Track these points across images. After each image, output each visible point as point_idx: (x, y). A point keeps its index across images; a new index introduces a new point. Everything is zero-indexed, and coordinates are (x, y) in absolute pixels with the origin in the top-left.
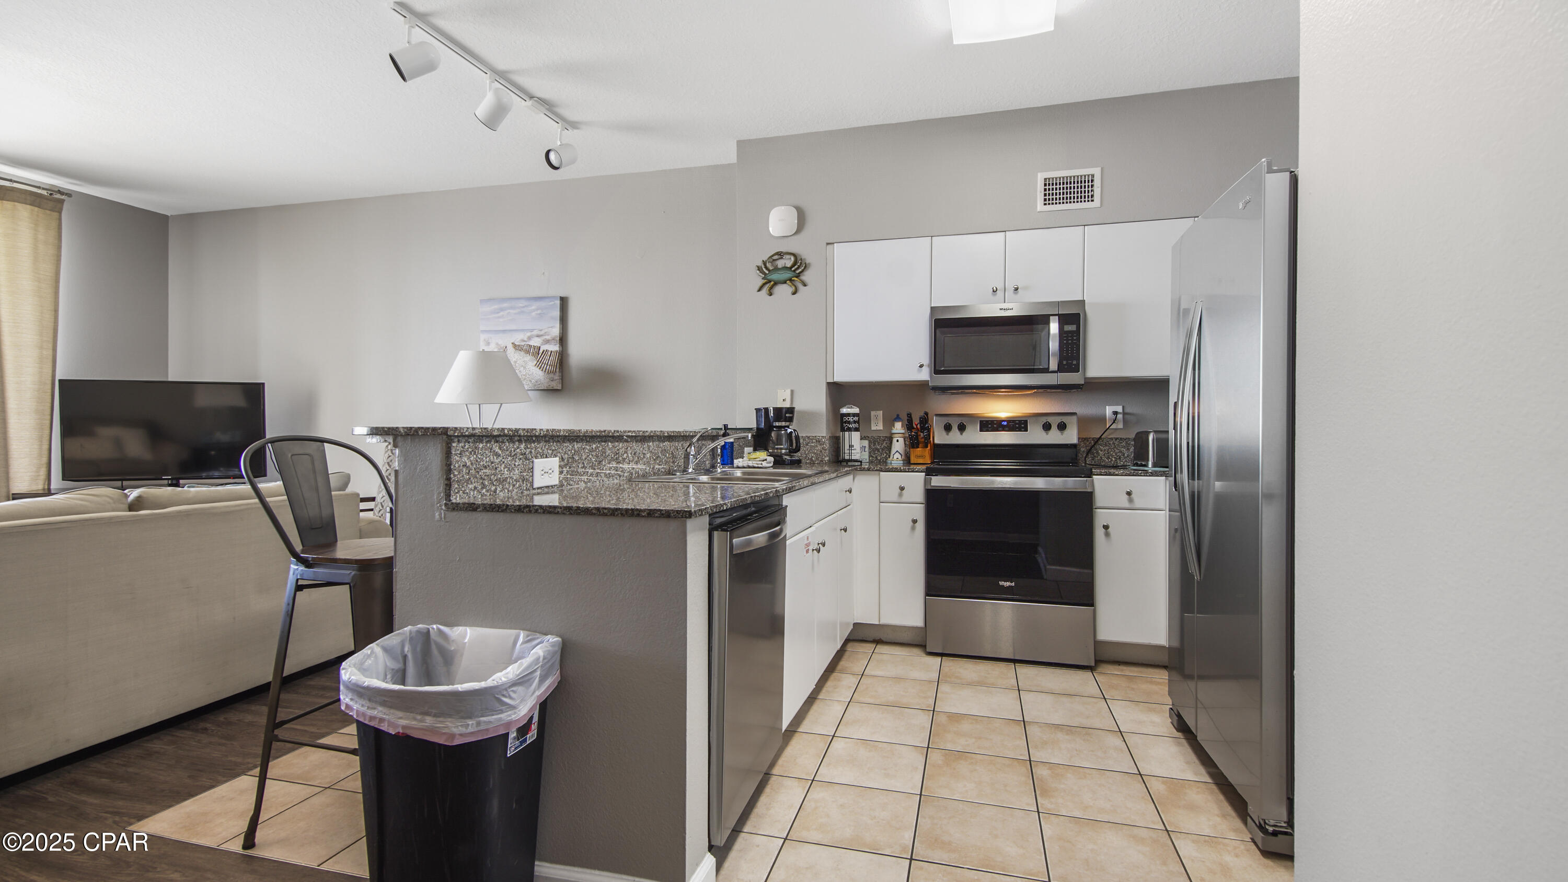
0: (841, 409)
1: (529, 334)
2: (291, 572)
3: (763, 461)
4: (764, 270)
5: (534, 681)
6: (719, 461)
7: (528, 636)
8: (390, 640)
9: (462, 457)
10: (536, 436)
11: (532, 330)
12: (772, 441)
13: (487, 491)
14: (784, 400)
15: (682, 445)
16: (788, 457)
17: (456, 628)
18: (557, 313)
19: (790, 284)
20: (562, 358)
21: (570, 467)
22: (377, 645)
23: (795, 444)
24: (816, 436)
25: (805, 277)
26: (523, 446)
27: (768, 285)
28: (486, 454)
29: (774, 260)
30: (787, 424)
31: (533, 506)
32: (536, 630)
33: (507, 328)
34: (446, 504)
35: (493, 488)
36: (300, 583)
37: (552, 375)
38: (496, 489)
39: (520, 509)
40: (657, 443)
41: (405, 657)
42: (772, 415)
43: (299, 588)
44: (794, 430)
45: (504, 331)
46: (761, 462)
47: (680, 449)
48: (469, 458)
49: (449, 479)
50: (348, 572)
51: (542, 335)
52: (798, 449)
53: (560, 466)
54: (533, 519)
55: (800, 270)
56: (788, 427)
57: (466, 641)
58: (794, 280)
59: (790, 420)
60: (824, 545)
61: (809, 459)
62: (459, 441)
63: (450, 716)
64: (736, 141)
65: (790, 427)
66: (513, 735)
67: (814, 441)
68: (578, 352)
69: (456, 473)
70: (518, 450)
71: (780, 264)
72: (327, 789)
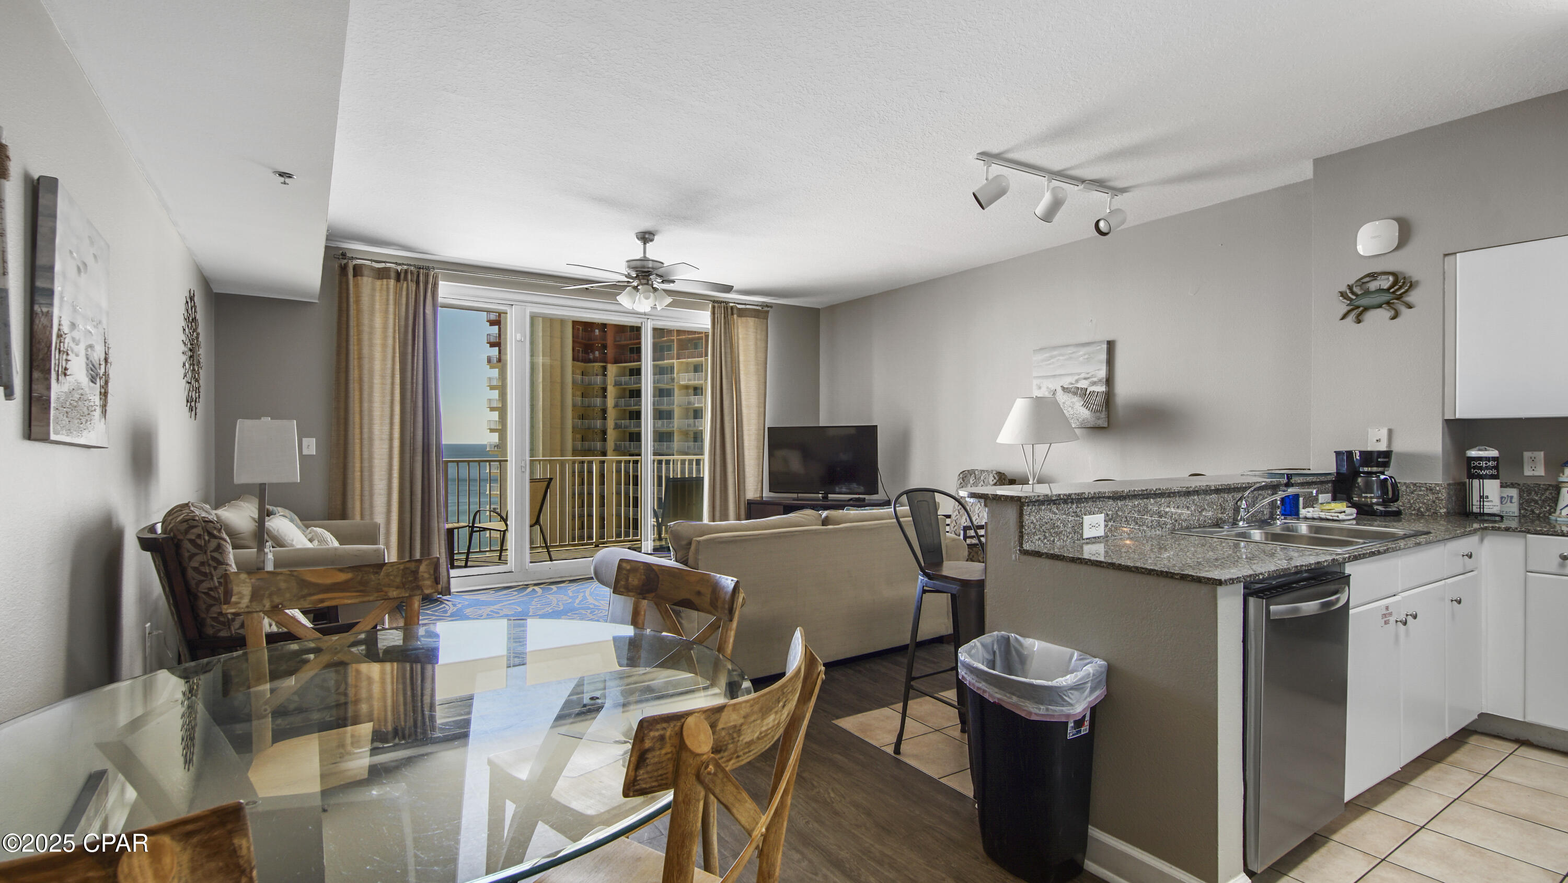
0: (1467, 452)
1: (1077, 377)
2: (919, 581)
3: (1340, 513)
4: (1350, 295)
5: (1085, 690)
6: (1278, 513)
7: (1081, 656)
8: (986, 638)
9: (1031, 517)
10: (1085, 498)
11: (1079, 374)
12: (1359, 487)
13: (1048, 541)
14: (1377, 440)
15: (1233, 496)
16: (1380, 508)
17: (1027, 639)
18: (1104, 356)
19: (1388, 308)
20: (1109, 398)
21: (1114, 522)
22: (978, 641)
23: (1391, 492)
24: (1426, 484)
25: (1411, 298)
26: (1074, 506)
27: (1355, 311)
28: (1047, 514)
29: (1363, 283)
30: (1380, 469)
31: (1084, 559)
32: (1088, 652)
33: (1057, 373)
34: (1020, 550)
35: (1052, 539)
36: (925, 588)
37: (1098, 414)
38: (1054, 539)
39: (1073, 560)
40: (1203, 496)
41: (994, 653)
42: (1358, 458)
43: (924, 591)
44: (1391, 477)
45: (1054, 376)
46: (1336, 514)
47: (1230, 500)
48: (1035, 517)
49: (1021, 532)
50: (954, 586)
51: (1089, 378)
52: (1395, 499)
53: (1105, 521)
54: (1084, 569)
55: (1403, 291)
56: (1383, 473)
57: (1035, 649)
58: (1393, 303)
59: (1386, 465)
60: (1415, 617)
61: (1414, 510)
62: (1028, 506)
63: (1029, 700)
64: (1312, 160)
65: (1386, 473)
66: (1071, 725)
67: (1423, 489)
68: (1125, 389)
69: (1026, 528)
70: (1071, 510)
71: (1373, 286)
72: (937, 732)
